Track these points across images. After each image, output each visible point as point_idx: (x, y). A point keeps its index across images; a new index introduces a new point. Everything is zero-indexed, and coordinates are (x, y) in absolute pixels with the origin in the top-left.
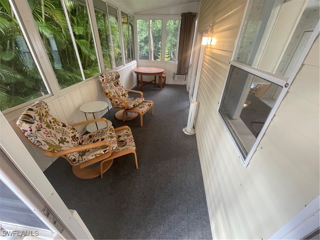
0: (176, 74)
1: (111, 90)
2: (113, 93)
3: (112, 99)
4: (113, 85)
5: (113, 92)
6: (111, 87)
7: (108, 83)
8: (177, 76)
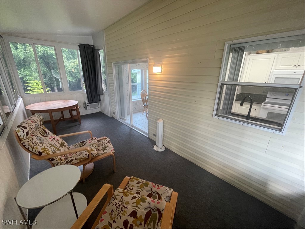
0: (87, 103)
1: (44, 145)
2: (48, 148)
3: (54, 158)
4: (41, 136)
5: (47, 146)
6: (40, 140)
7: (32, 136)
8: (89, 104)
